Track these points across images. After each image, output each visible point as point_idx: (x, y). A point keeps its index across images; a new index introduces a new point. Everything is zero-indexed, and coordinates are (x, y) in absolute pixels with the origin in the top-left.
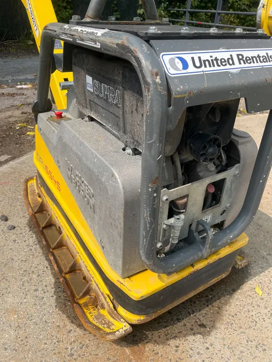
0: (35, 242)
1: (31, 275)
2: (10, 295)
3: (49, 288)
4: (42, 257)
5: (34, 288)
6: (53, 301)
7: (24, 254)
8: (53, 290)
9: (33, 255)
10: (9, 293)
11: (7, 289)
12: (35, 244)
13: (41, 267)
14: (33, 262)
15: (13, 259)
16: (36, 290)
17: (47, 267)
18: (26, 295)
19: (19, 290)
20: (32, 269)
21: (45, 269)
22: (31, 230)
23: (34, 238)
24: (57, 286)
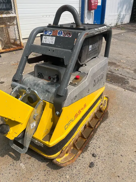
0: (93, 140)
1: (106, 130)
2: (117, 130)
3: (106, 123)
4: (97, 132)
5: (109, 126)
6: (108, 120)
7: (101, 139)
8: (105, 121)
9: (99, 135)
10: (117, 131)
11: (117, 133)
12: (94, 138)
13: (101, 129)
14: (102, 133)
15: (107, 140)
16: (109, 125)
17: (100, 128)
18: (113, 126)
19: (113, 129)
20: (104, 131)
21: (101, 128)
22: (89, 146)
23: (91, 142)
24: (103, 121)
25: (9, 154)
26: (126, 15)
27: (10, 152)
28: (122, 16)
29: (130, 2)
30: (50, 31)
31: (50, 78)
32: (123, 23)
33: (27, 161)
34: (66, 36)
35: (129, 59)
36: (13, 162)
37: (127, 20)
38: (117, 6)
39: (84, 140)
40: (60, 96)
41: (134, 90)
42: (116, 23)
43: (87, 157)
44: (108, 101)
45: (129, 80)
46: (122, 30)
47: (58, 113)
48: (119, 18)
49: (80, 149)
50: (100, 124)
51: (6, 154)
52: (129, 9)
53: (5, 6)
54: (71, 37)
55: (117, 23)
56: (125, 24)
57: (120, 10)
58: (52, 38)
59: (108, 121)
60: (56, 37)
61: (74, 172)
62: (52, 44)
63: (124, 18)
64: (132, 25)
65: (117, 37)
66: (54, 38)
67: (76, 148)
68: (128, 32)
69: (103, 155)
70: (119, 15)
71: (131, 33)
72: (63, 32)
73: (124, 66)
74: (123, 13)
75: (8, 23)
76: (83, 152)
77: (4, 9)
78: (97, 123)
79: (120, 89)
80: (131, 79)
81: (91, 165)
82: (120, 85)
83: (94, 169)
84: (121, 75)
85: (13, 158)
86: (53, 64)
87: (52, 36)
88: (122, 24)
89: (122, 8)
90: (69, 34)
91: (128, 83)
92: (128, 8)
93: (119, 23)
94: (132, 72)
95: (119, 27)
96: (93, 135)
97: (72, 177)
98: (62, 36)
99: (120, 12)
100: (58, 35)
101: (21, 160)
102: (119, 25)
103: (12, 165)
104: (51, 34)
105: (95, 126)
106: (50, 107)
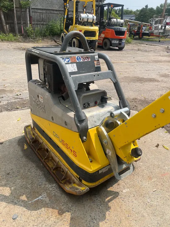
25: (108, 201)
27: (106, 201)
30: (67, 58)
33: (121, 186)
34: (86, 61)
36: (120, 198)
51: (107, 204)
54: (90, 60)
58: (72, 65)
60: (76, 63)
62: (75, 71)
66: (75, 64)
72: (82, 57)
85: (114, 198)
87: (71, 63)
90: (88, 58)
98: (81, 61)
100: (77, 61)
101: (119, 191)
103: (123, 199)
104: (70, 62)
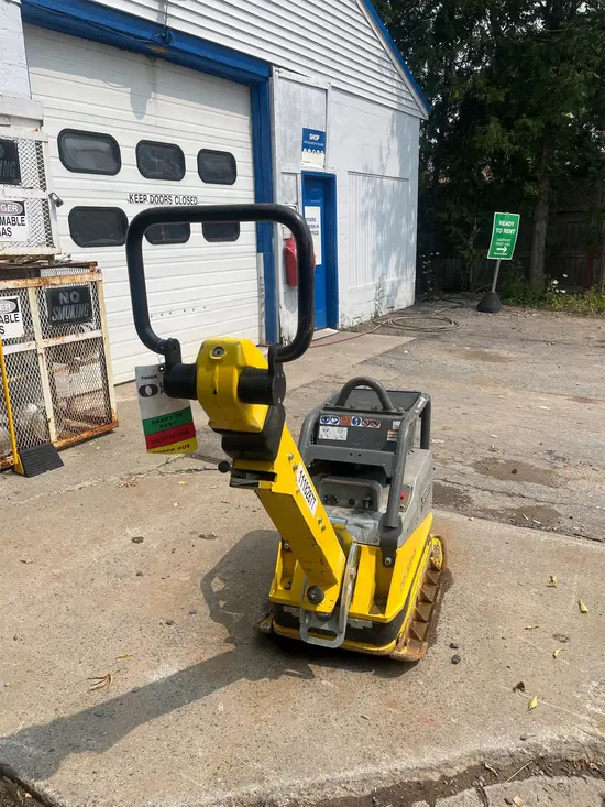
0: (441, 623)
1: (459, 604)
3: (452, 591)
4: (443, 610)
5: (462, 596)
6: (454, 585)
8: (450, 589)
9: (449, 615)
10: (480, 602)
11: (481, 605)
13: (449, 604)
14: (452, 611)
15: (467, 620)
17: (444, 602)
19: (473, 600)
20: (455, 607)
21: (446, 602)
22: (437, 635)
23: (438, 627)
24: (445, 589)
25: (287, 673)
26: (400, 282)
27: (285, 670)
28: (388, 289)
29: (408, 244)
30: (334, 417)
31: (351, 503)
32: (395, 309)
33: (331, 676)
35: (450, 433)
36: (305, 683)
37: (406, 295)
38: (370, 261)
39: (425, 626)
40: (392, 528)
41: (489, 516)
42: (373, 310)
43: (440, 650)
44: (443, 546)
45: (469, 494)
46: (398, 334)
47: (389, 559)
48: (380, 296)
49: (424, 640)
50: (442, 595)
51: (281, 674)
52: (406, 264)
53: (73, 312)
55: (377, 312)
56: (401, 312)
57: (379, 269)
58: (340, 429)
59: (455, 587)
60: (349, 427)
61: (429, 674)
62: (342, 440)
63: (394, 292)
64: (425, 312)
65: (393, 362)
67: (417, 638)
68: (420, 340)
69: (470, 643)
70: (380, 287)
71: (430, 343)
72: (363, 419)
73: (444, 457)
74: (391, 278)
75: (79, 358)
76: (430, 645)
77: (70, 321)
78: (436, 594)
79: (457, 518)
80: (474, 490)
81: (455, 660)
82: (452, 507)
83: (462, 666)
84: (445, 481)
85: (299, 676)
86: (333, 475)
87: (339, 426)
88: (391, 313)
89: (386, 265)
90: (375, 422)
91: (469, 500)
92: (402, 260)
93: (384, 312)
94: (471, 470)
95: (387, 325)
96: (438, 616)
97: (428, 682)
99: (381, 278)
100: (352, 425)
102: (385, 318)
103: (306, 686)
105: (435, 599)
106: (371, 553)
